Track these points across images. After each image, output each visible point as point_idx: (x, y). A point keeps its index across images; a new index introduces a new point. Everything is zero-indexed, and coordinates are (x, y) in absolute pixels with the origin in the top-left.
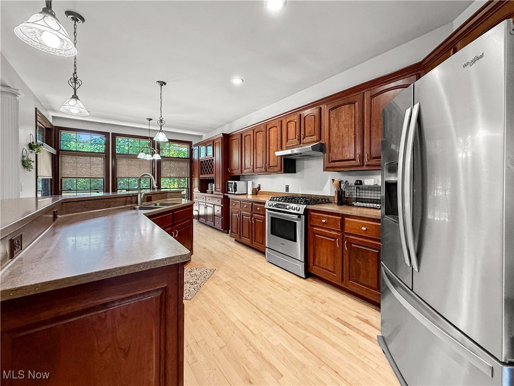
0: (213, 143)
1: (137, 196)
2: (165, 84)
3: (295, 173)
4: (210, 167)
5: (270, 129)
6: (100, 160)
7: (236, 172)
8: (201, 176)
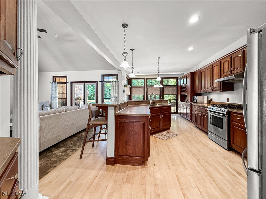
0: (186, 77)
1: (150, 101)
2: (160, 58)
3: (233, 91)
4: (185, 89)
5: (214, 67)
6: (142, 89)
7: (198, 92)
8: (182, 94)
